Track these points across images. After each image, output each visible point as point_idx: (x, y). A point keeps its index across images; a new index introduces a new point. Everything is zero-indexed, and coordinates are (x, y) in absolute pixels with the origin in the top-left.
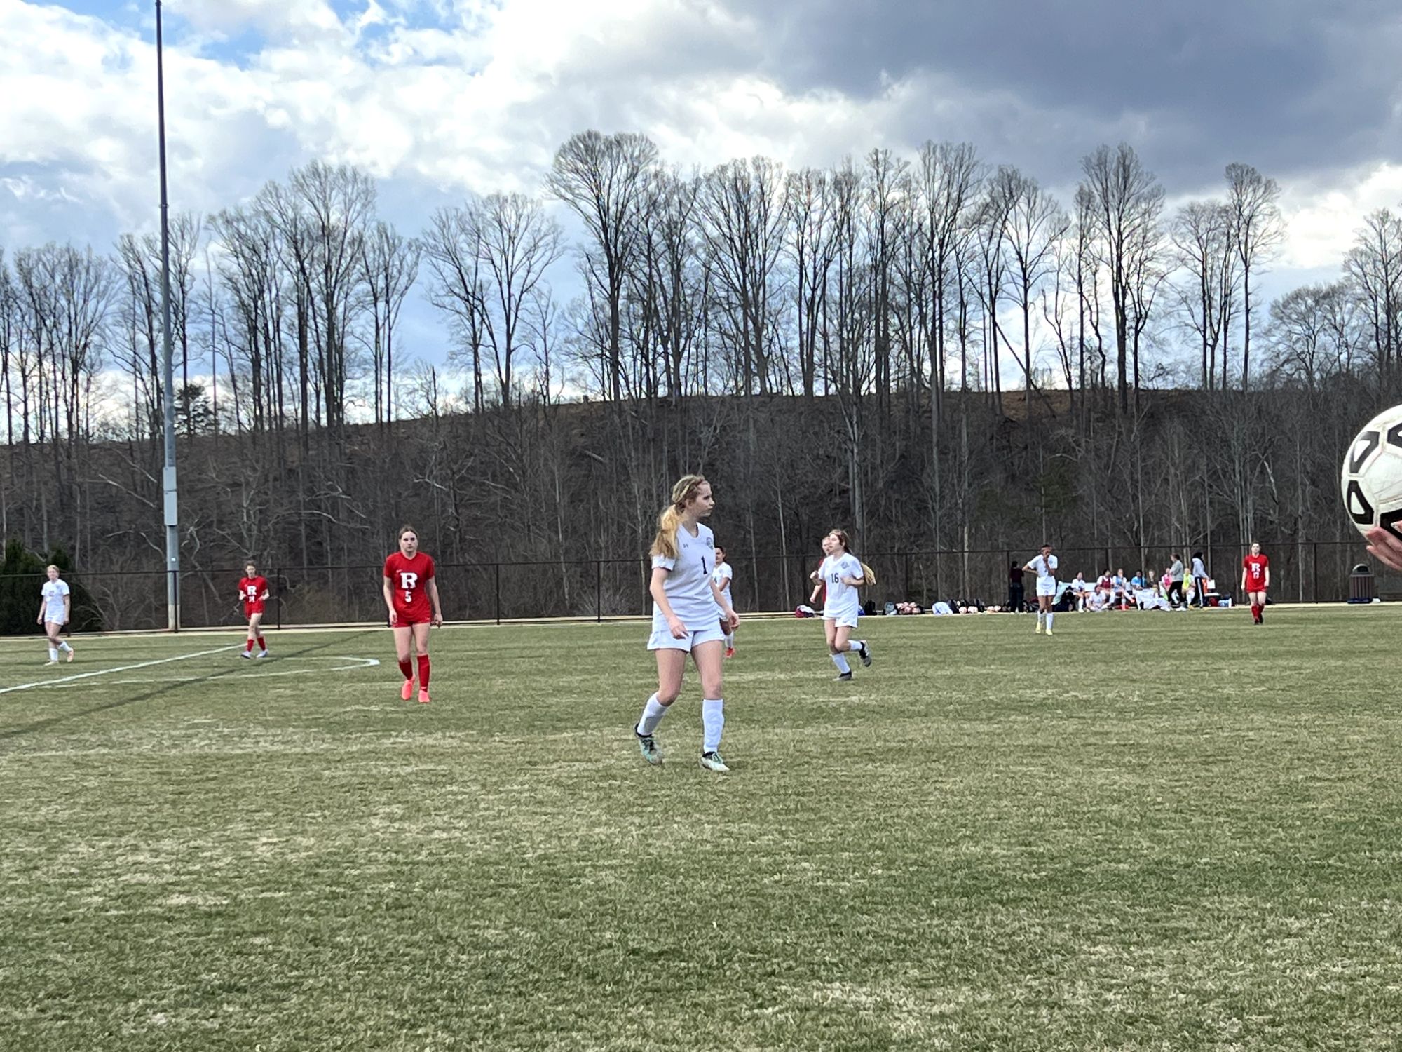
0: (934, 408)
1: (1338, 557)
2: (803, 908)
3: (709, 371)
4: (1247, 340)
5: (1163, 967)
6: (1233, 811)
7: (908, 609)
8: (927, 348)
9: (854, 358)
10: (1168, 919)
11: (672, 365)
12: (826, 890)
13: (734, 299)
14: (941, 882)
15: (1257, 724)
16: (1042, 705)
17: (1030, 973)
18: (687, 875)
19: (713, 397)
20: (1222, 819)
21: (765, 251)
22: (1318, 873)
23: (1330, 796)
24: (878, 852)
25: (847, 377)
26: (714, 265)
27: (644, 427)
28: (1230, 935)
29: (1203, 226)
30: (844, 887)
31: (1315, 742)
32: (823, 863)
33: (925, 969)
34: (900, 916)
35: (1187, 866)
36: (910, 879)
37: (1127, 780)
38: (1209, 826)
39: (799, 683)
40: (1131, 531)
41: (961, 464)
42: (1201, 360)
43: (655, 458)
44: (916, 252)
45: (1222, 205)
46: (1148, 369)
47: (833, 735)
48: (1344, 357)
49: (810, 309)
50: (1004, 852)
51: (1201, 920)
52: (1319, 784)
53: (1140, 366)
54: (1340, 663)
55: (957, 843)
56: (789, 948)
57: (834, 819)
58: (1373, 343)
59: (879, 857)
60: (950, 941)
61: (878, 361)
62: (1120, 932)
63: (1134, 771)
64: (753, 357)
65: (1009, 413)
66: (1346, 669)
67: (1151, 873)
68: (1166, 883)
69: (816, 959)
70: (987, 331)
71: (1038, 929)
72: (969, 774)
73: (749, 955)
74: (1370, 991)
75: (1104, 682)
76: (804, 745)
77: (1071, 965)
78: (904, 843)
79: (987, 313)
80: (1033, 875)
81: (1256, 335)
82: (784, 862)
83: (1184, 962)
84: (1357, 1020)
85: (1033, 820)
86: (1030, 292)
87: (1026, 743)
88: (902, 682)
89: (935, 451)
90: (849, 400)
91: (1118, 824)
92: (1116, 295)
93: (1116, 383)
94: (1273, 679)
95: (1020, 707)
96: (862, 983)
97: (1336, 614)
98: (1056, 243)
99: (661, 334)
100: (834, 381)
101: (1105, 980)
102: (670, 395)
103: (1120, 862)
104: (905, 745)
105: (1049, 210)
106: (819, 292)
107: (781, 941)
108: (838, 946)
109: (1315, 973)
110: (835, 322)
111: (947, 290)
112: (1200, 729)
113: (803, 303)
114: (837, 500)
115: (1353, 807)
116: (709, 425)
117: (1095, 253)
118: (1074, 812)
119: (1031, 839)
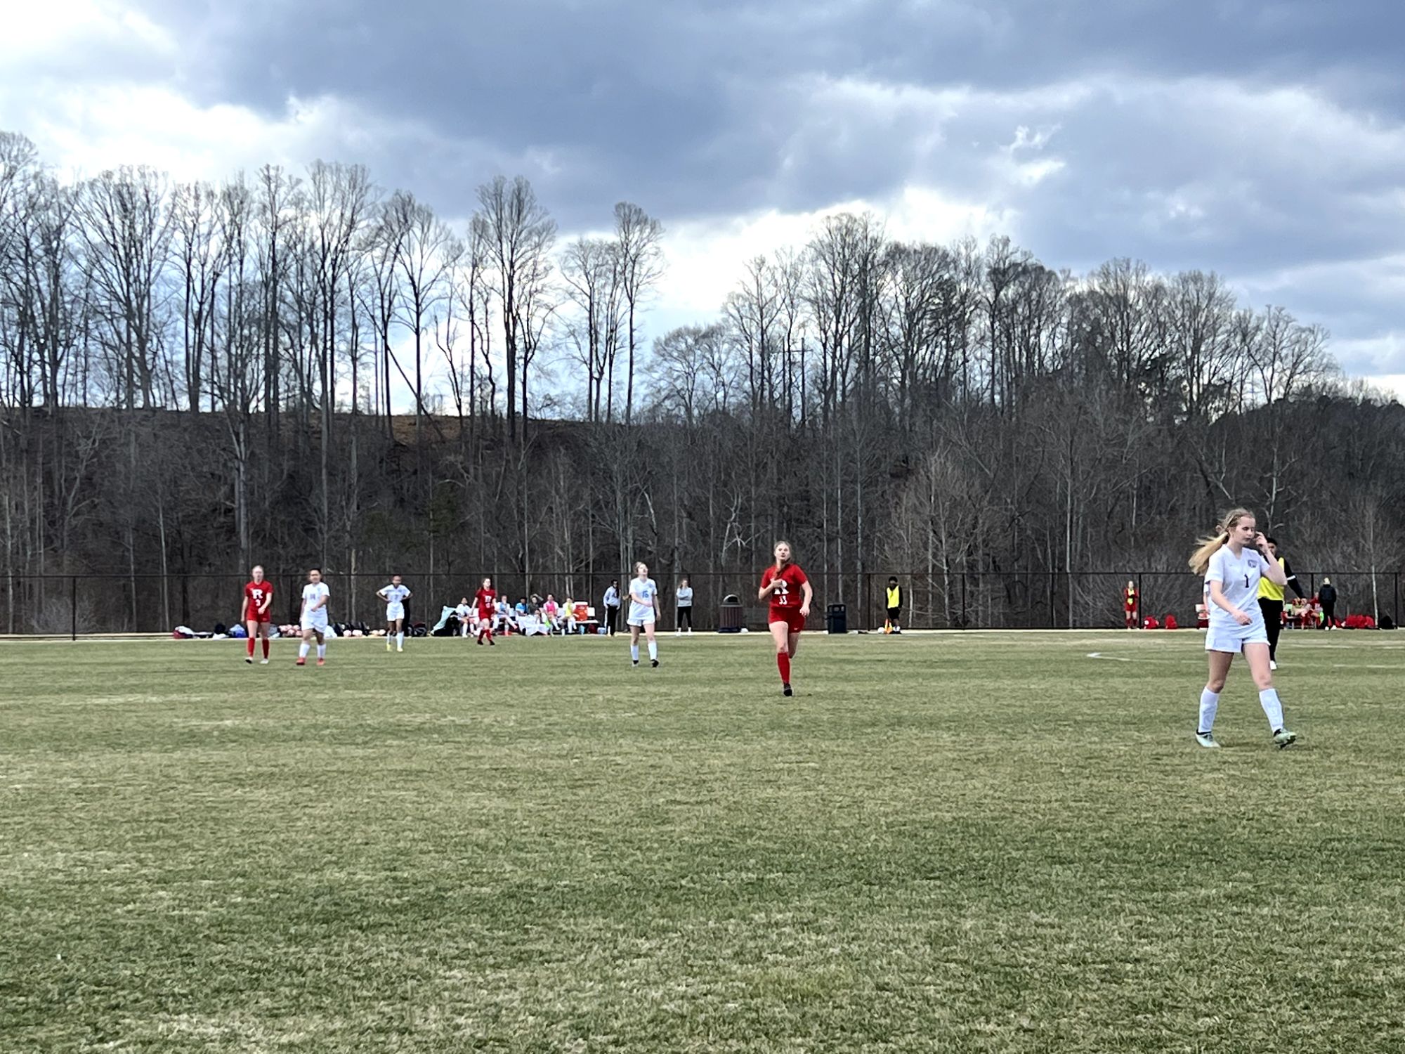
0: (324, 429)
1: (711, 587)
2: (155, 938)
3: (89, 382)
4: (631, 374)
5: (516, 989)
6: (595, 834)
7: (291, 632)
8: (317, 368)
9: (243, 376)
10: (524, 942)
11: (49, 374)
12: (181, 919)
13: (116, 308)
14: (302, 908)
15: (625, 749)
16: (419, 730)
17: (384, 999)
18: (34, 906)
19: (92, 409)
20: (584, 842)
21: (150, 261)
22: (670, 893)
23: (688, 818)
24: (240, 880)
25: (235, 394)
26: (96, 273)
27: (16, 437)
28: (582, 957)
29: (591, 262)
30: (200, 916)
31: (678, 767)
32: (181, 891)
33: (277, 998)
34: (257, 945)
35: (547, 889)
36: (269, 907)
37: (497, 804)
38: (571, 849)
39: (172, 706)
40: (517, 557)
41: (350, 486)
42: (587, 393)
43: (28, 470)
44: (307, 271)
45: (610, 242)
46: (536, 399)
47: (203, 759)
48: (720, 395)
49: (197, 323)
50: (369, 878)
51: (555, 942)
52: (678, 807)
53: (528, 395)
54: (707, 690)
55: (321, 869)
56: (137, 980)
57: (196, 846)
58: (747, 384)
59: (240, 884)
60: (305, 969)
61: (267, 378)
62: (476, 955)
63: (503, 795)
64: (137, 370)
65: (399, 437)
66: (712, 695)
67: (512, 897)
68: (525, 906)
69: (165, 990)
70: (379, 354)
71: (396, 955)
72: (340, 798)
73: (94, 988)
74: (710, 1009)
75: (484, 708)
76: (171, 770)
77: (426, 990)
78: (267, 870)
79: (379, 336)
80: (396, 901)
81: (639, 371)
82: (139, 892)
83: (537, 984)
84: (696, 1037)
85: (401, 844)
86: (422, 317)
87: (399, 768)
88: (280, 705)
89: (324, 471)
90: (238, 416)
91: (483, 848)
92: (507, 325)
93: (505, 412)
94: (643, 705)
95: (397, 731)
96: (211, 1014)
97: (705, 642)
98: (449, 270)
99: (37, 341)
100: (221, 398)
101: (458, 1005)
102: (46, 404)
103: (482, 885)
104: (276, 770)
105: (442, 238)
106: (206, 307)
107: (128, 973)
108: (190, 977)
109: (661, 992)
110: (223, 337)
111: (339, 310)
112: (569, 755)
113: (190, 316)
114: (222, 519)
115: (708, 830)
116: (88, 438)
117: (486, 282)
118: (442, 837)
119: (397, 864)
